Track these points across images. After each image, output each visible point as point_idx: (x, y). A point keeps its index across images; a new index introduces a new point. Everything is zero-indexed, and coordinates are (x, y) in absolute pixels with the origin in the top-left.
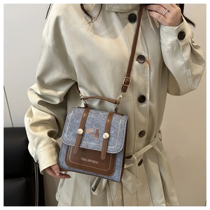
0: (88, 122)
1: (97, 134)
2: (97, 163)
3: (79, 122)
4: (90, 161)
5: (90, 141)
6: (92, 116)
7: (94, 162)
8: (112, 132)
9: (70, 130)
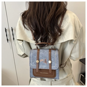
0: (40, 56)
1: (46, 61)
2: (47, 73)
3: (36, 57)
4: (44, 73)
5: (43, 65)
6: (41, 53)
7: (46, 73)
8: (52, 60)
9: (33, 61)
